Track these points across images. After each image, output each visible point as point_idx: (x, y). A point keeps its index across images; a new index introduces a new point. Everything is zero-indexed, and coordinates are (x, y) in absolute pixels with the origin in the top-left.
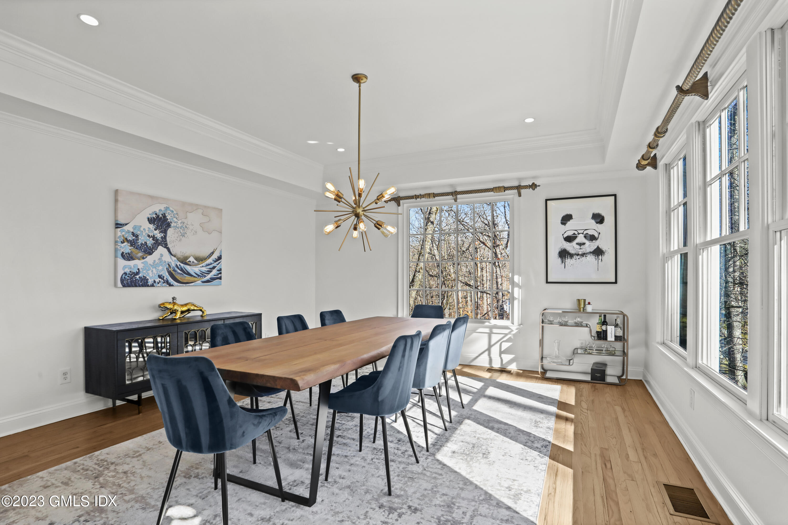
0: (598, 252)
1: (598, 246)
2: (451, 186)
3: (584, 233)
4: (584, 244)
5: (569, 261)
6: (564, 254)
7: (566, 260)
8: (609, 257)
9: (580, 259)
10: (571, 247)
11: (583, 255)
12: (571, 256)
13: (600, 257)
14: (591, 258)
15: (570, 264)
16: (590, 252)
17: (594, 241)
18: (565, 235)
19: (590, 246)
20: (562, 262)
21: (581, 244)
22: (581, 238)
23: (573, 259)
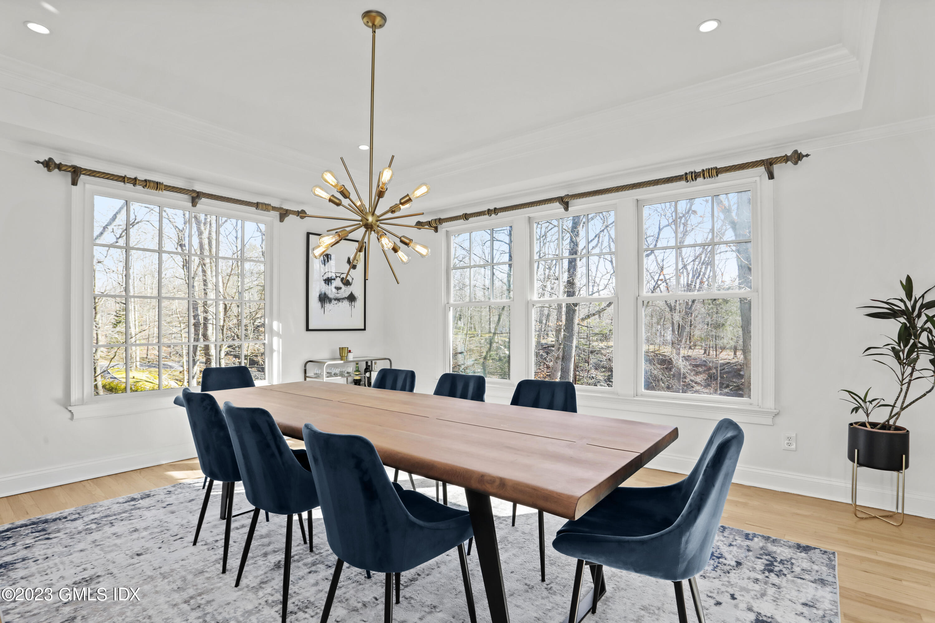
0: (352, 298)
1: (352, 292)
2: (191, 179)
3: (341, 277)
4: (340, 288)
5: (327, 306)
6: (324, 299)
7: (325, 305)
8: (359, 303)
9: (338, 305)
10: (331, 291)
11: (338, 300)
12: (330, 300)
13: (353, 303)
14: (346, 303)
15: (329, 310)
16: (346, 298)
17: (349, 286)
18: (325, 277)
19: (345, 292)
20: (322, 307)
21: (338, 288)
22: (337, 283)
23: (332, 304)
